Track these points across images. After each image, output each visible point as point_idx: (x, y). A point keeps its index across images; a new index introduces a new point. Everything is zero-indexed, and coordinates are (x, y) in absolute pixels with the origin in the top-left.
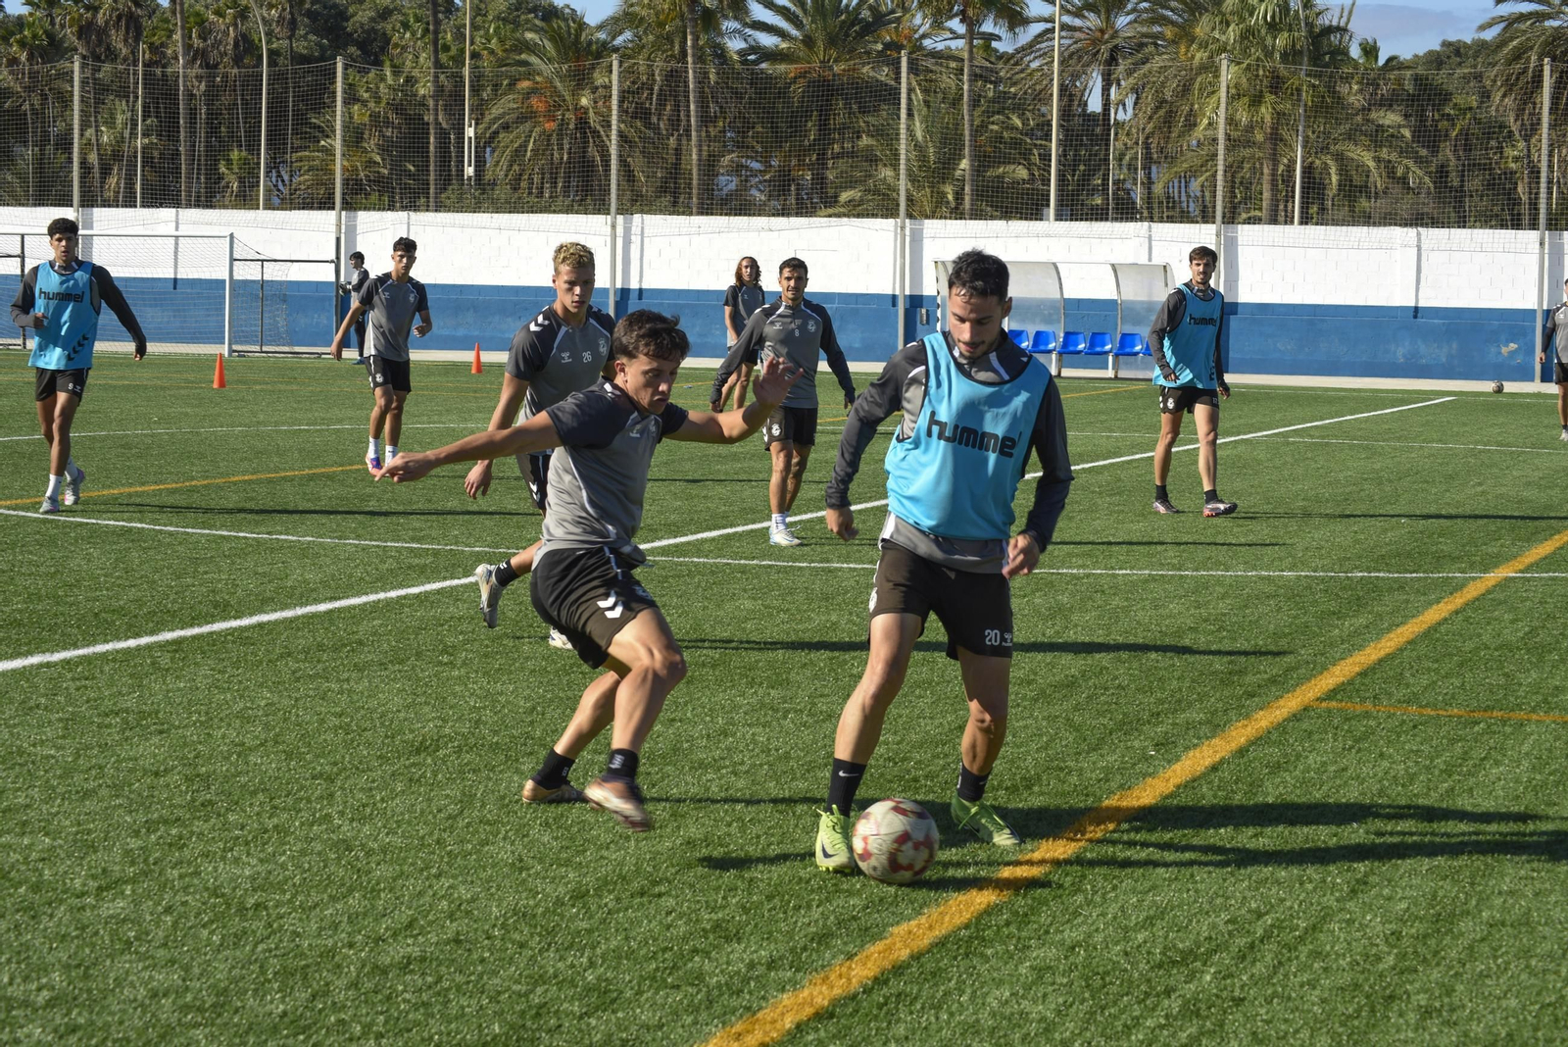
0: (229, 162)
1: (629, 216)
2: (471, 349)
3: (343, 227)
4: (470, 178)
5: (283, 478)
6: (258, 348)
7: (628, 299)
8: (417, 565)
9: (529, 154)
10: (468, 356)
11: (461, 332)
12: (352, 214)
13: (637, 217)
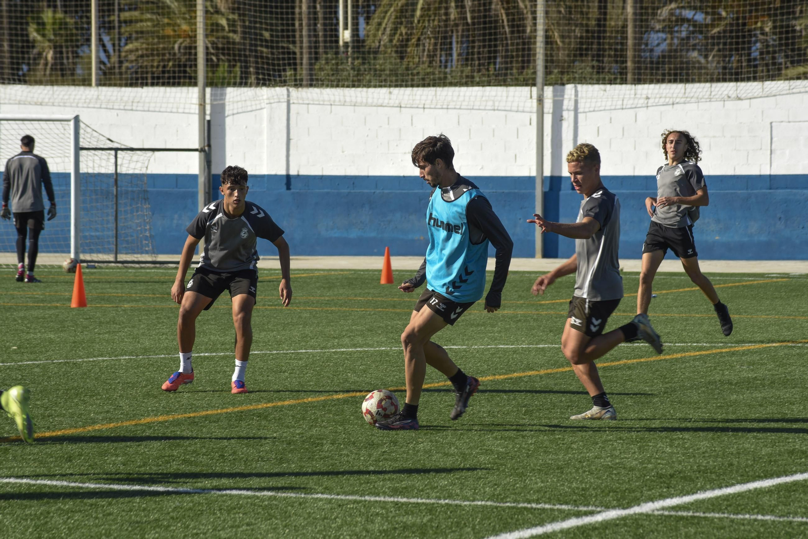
0: (41, 25)
1: (559, 87)
2: (380, 254)
3: (208, 108)
4: (346, 45)
5: (206, 417)
6: (111, 258)
7: (559, 189)
8: (414, 525)
9: (418, 13)
10: (376, 263)
11: (354, 234)
12: (219, 91)
13: (569, 88)
